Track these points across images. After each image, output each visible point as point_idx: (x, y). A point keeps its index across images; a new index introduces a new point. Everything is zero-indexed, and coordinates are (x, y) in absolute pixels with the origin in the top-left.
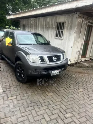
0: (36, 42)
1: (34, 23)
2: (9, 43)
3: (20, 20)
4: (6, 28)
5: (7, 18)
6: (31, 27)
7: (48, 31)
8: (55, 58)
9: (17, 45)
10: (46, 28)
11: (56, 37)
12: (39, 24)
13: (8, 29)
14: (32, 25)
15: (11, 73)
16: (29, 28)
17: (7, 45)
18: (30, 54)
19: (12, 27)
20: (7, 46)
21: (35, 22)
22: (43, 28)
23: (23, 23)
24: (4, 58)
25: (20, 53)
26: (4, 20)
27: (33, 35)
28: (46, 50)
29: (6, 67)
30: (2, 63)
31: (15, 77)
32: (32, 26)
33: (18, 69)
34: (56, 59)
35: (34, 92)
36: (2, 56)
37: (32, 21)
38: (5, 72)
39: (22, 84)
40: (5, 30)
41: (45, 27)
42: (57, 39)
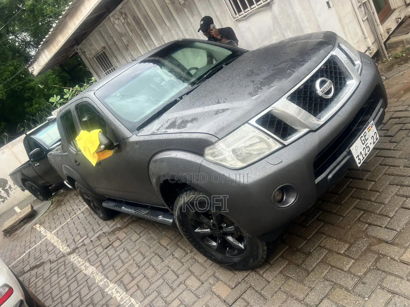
0: (184, 80)
1: (128, 24)
2: (99, 152)
3: (78, 49)
4: (56, 107)
5: (35, 73)
6: (127, 47)
7: (193, 15)
8: (323, 83)
9: (134, 138)
10: (179, 11)
11: (239, 11)
12: (146, 17)
13: (61, 104)
14: (126, 35)
15: (178, 253)
16: (124, 52)
17: (94, 161)
18: (213, 139)
19: (68, 92)
20: (99, 164)
21: (130, 20)
22: (170, 16)
23: (93, 52)
24: (117, 209)
25: (163, 160)
26: (32, 88)
27: (155, 62)
28: (259, 79)
29: (144, 239)
30: (120, 229)
31: (201, 258)
32: (130, 41)
33: (201, 225)
34: (329, 84)
35: (335, 285)
36: (104, 205)
37: (116, 22)
38: (156, 261)
39: (252, 273)
40: (55, 114)
41: (177, 10)
42: (246, 18)
